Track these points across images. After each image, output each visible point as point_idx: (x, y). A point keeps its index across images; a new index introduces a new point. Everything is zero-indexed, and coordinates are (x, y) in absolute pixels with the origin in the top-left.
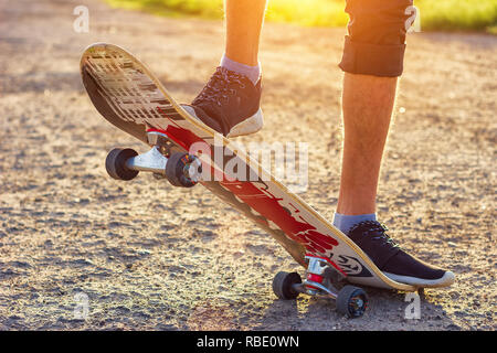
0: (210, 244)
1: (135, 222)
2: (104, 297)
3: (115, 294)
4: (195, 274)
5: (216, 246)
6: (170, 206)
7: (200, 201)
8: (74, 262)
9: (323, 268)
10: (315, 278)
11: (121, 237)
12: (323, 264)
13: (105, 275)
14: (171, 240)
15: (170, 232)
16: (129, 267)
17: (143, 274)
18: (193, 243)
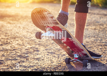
0: (40, 53)
1: (18, 48)
2: (28, 67)
3: (30, 66)
4: (43, 60)
5: (41, 53)
6: (22, 44)
7: (28, 43)
8: (13, 59)
11: (19, 52)
12: (78, 55)
13: (23, 62)
14: (30, 52)
15: (28, 50)
16: (27, 59)
17: (31, 61)
18: (35, 52)
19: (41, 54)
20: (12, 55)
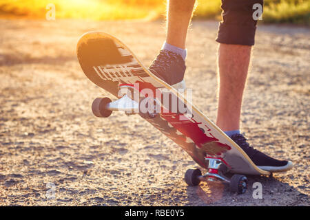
0: (126, 156)
1: (72, 145)
3: (88, 189)
4: (128, 175)
5: (131, 157)
6: (87, 134)
7: (104, 130)
9: (219, 165)
10: (214, 171)
11: (69, 155)
12: (218, 162)
13: (73, 179)
14: (101, 155)
15: (97, 150)
16: (85, 173)
17: (96, 177)
18: (115, 155)
19: (129, 159)
20: (50, 161)
